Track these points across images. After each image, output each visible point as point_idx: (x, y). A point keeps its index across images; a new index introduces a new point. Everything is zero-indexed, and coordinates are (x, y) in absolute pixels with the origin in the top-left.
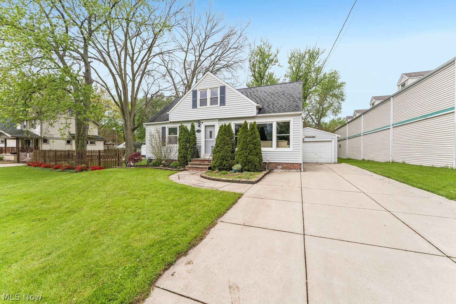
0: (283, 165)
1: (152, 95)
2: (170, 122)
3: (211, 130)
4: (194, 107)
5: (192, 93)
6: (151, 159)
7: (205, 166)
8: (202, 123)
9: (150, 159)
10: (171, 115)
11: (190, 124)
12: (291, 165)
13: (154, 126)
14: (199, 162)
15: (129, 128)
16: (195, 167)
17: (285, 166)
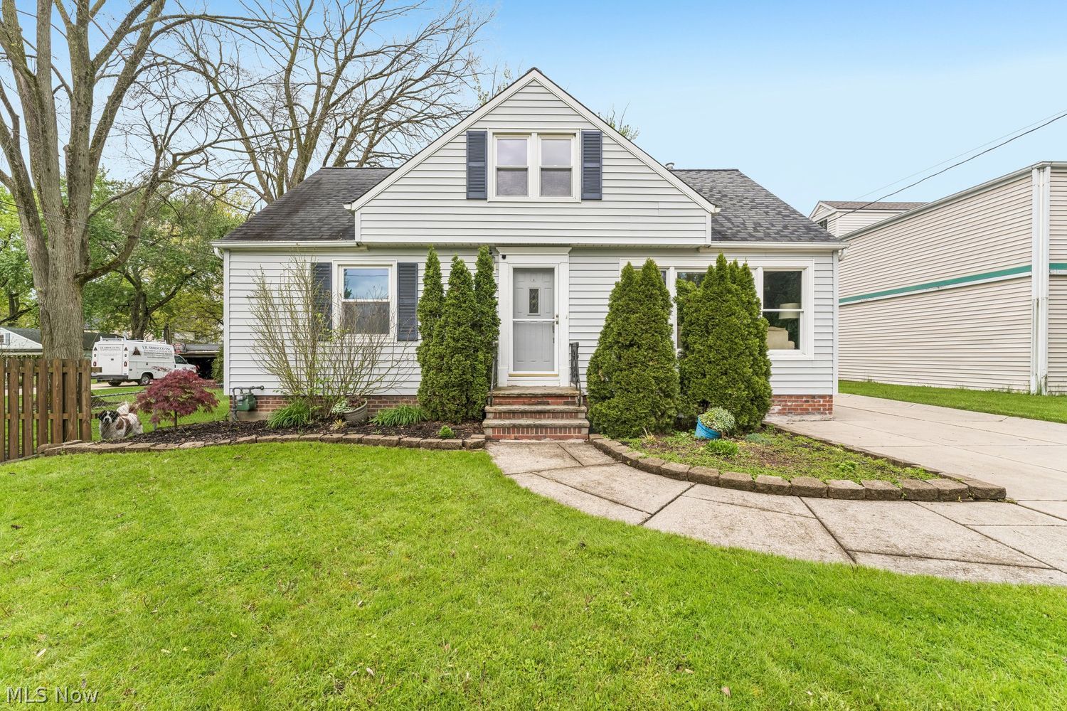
0: (783, 403)
1: (179, 158)
2: (359, 245)
3: (534, 286)
4: (472, 195)
5: (464, 139)
6: (256, 397)
7: (562, 418)
8: (504, 257)
9: (252, 397)
10: (364, 217)
12: (808, 401)
14: (524, 404)
15: (62, 270)
16: (528, 427)
17: (789, 404)
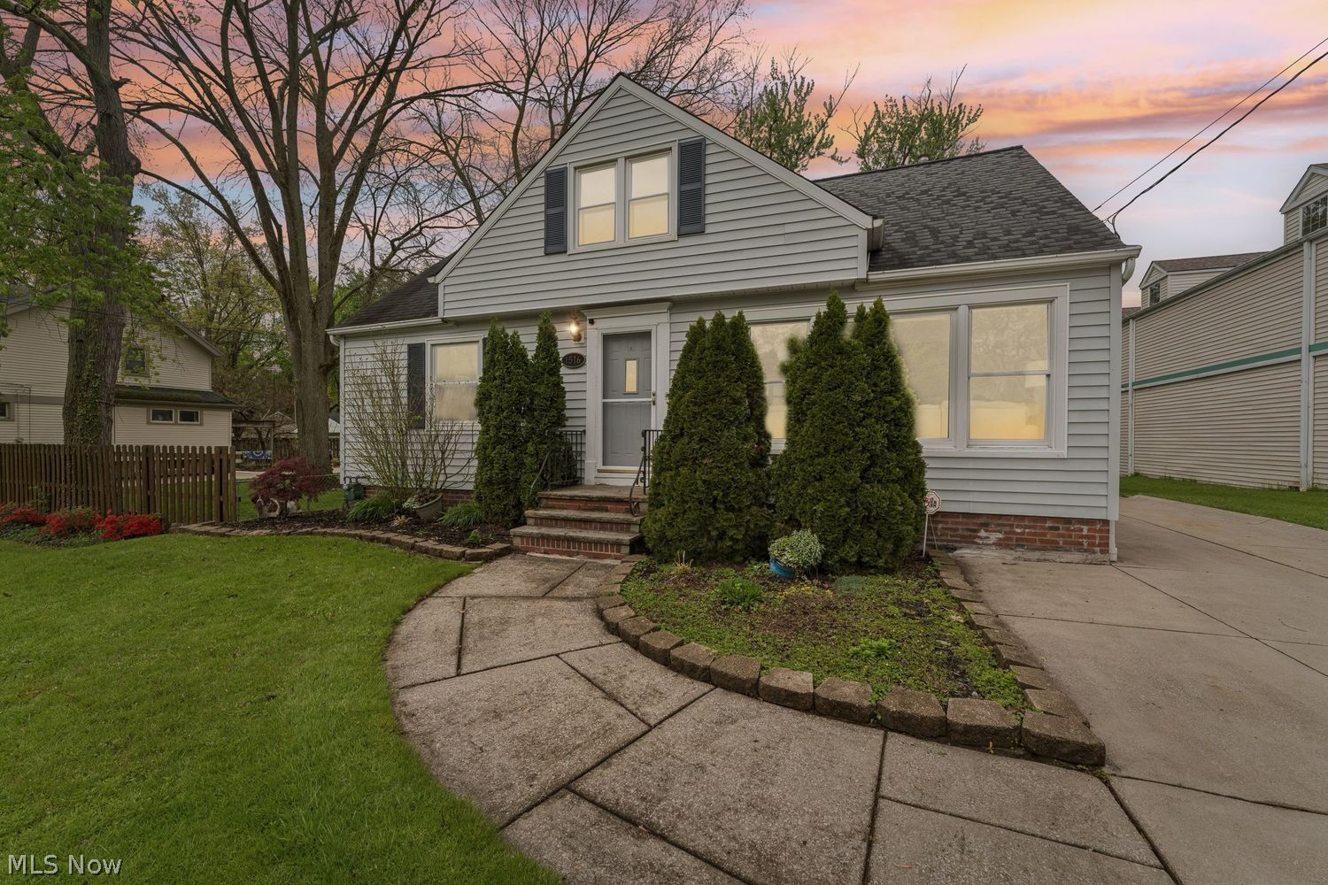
0: (1007, 529)
2: (445, 321)
3: (631, 356)
4: (551, 249)
5: (542, 182)
6: (365, 488)
7: (611, 530)
8: (592, 322)
9: (358, 486)
10: (448, 290)
11: (536, 330)
12: (1058, 529)
13: (371, 343)
14: (579, 509)
15: (310, 361)
16: (558, 538)
17: (1018, 530)
